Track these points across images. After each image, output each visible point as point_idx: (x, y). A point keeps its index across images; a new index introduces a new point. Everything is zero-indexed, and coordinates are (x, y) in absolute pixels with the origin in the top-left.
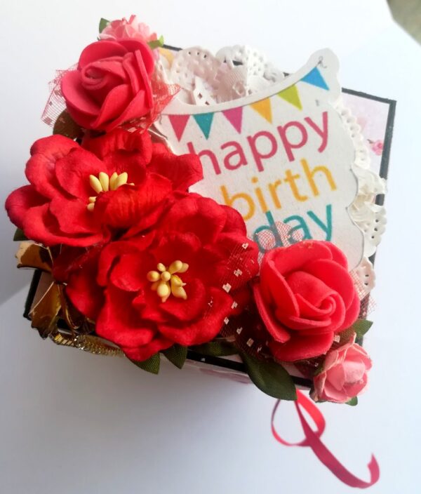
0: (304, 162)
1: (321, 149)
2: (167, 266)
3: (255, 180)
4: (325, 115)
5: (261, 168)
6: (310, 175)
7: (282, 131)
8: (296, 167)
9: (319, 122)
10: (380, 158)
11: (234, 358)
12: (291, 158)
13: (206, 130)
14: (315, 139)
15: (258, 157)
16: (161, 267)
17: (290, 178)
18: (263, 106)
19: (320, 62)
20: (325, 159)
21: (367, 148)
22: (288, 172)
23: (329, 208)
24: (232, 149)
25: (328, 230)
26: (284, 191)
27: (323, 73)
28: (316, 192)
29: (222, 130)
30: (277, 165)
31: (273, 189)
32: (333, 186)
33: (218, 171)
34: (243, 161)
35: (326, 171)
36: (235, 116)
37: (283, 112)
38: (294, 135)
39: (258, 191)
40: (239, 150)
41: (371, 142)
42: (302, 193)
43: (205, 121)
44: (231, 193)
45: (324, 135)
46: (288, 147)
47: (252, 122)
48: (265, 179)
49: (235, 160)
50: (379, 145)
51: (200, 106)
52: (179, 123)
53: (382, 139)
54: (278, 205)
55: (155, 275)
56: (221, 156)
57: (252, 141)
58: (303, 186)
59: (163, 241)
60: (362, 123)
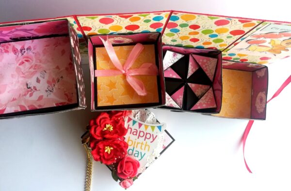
0: (146, 143)
1: (151, 142)
3: (136, 140)
4: (156, 136)
5: (138, 138)
6: (146, 145)
7: (147, 134)
8: (144, 142)
9: (154, 137)
10: (163, 150)
11: (111, 168)
12: (145, 140)
13: (133, 124)
14: (151, 139)
15: (139, 136)
16: (108, 147)
17: (142, 144)
18: (146, 127)
19: (163, 125)
20: (150, 145)
21: (162, 146)
22: (142, 142)
23: (145, 154)
24: (135, 131)
25: (141, 158)
26: (139, 145)
27: (162, 128)
28: (145, 149)
29: (136, 126)
30: (141, 140)
31: (138, 143)
32: (148, 150)
33: (130, 133)
34: (136, 135)
35: (149, 147)
36: (140, 125)
37: (149, 130)
38: (148, 136)
39: (135, 142)
40: (137, 132)
42: (142, 148)
43: (134, 122)
44: (130, 139)
45: (154, 140)
46: (146, 137)
47: (143, 128)
48: (138, 140)
49: (135, 133)
51: (136, 119)
52: (130, 120)
53: (166, 146)
54: (137, 147)
55: (106, 148)
56: (133, 131)
57: (140, 132)
58: (143, 146)
60: (165, 141)
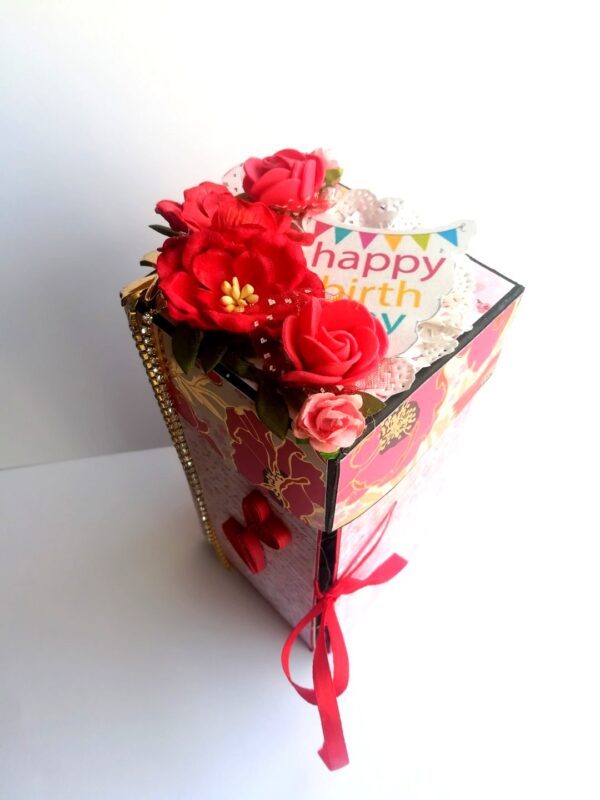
0: (403, 283)
1: (423, 280)
3: (355, 280)
4: (442, 261)
5: (365, 274)
6: (402, 292)
7: (399, 259)
8: (395, 284)
9: (434, 264)
10: (480, 315)
11: (253, 385)
12: (395, 276)
13: (338, 239)
14: (423, 270)
15: (368, 267)
17: (385, 289)
19: (461, 227)
20: (422, 287)
21: (473, 304)
22: (385, 285)
23: (403, 317)
24: (352, 256)
25: (391, 330)
26: (374, 295)
27: (459, 234)
28: (399, 303)
29: (353, 243)
30: (380, 278)
31: (365, 291)
32: (417, 304)
33: (330, 265)
34: (355, 266)
35: (418, 294)
36: (367, 239)
37: (408, 247)
38: (407, 264)
39: (353, 288)
40: (356, 259)
41: (479, 302)
42: (387, 301)
43: (341, 233)
44: (330, 282)
45: (432, 272)
46: (397, 269)
47: (379, 245)
48: (363, 282)
49: (347, 264)
50: (486, 307)
51: (346, 223)
52: (321, 228)
53: (492, 303)
54: (363, 300)
56: (339, 257)
57: (370, 257)
58: (391, 297)
60: (480, 287)
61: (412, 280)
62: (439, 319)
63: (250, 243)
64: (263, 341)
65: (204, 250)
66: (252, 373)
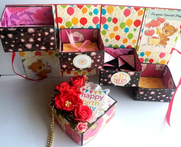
0: (96, 101)
2: (69, 102)
3: (88, 100)
4: (103, 97)
5: (90, 99)
6: (96, 103)
7: (96, 96)
8: (95, 101)
9: (102, 97)
10: (109, 107)
12: (95, 100)
14: (100, 99)
15: (91, 98)
16: (68, 101)
17: (93, 102)
18: (96, 92)
21: (108, 105)
23: (96, 108)
24: (88, 95)
25: (93, 110)
26: (91, 103)
27: (106, 92)
28: (95, 105)
29: (89, 93)
30: (92, 100)
31: (90, 102)
32: (98, 105)
33: (84, 97)
34: (89, 97)
35: (98, 103)
36: (91, 92)
37: (98, 94)
38: (97, 97)
39: (88, 102)
40: (89, 96)
42: (93, 104)
43: (87, 91)
44: (84, 100)
45: (101, 99)
46: (96, 98)
47: (93, 93)
48: (90, 100)
49: (88, 97)
51: (88, 89)
52: (83, 89)
53: (111, 105)
54: (89, 104)
55: (66, 102)
56: (86, 95)
57: (91, 95)
58: (94, 104)
59: (70, 97)
60: (109, 101)
61: (98, 100)
62: (102, 108)
63: (71, 95)
64: (72, 112)
65: (63, 96)
66: (70, 117)
